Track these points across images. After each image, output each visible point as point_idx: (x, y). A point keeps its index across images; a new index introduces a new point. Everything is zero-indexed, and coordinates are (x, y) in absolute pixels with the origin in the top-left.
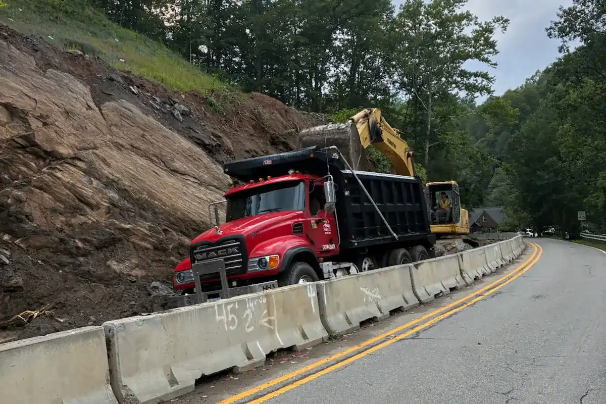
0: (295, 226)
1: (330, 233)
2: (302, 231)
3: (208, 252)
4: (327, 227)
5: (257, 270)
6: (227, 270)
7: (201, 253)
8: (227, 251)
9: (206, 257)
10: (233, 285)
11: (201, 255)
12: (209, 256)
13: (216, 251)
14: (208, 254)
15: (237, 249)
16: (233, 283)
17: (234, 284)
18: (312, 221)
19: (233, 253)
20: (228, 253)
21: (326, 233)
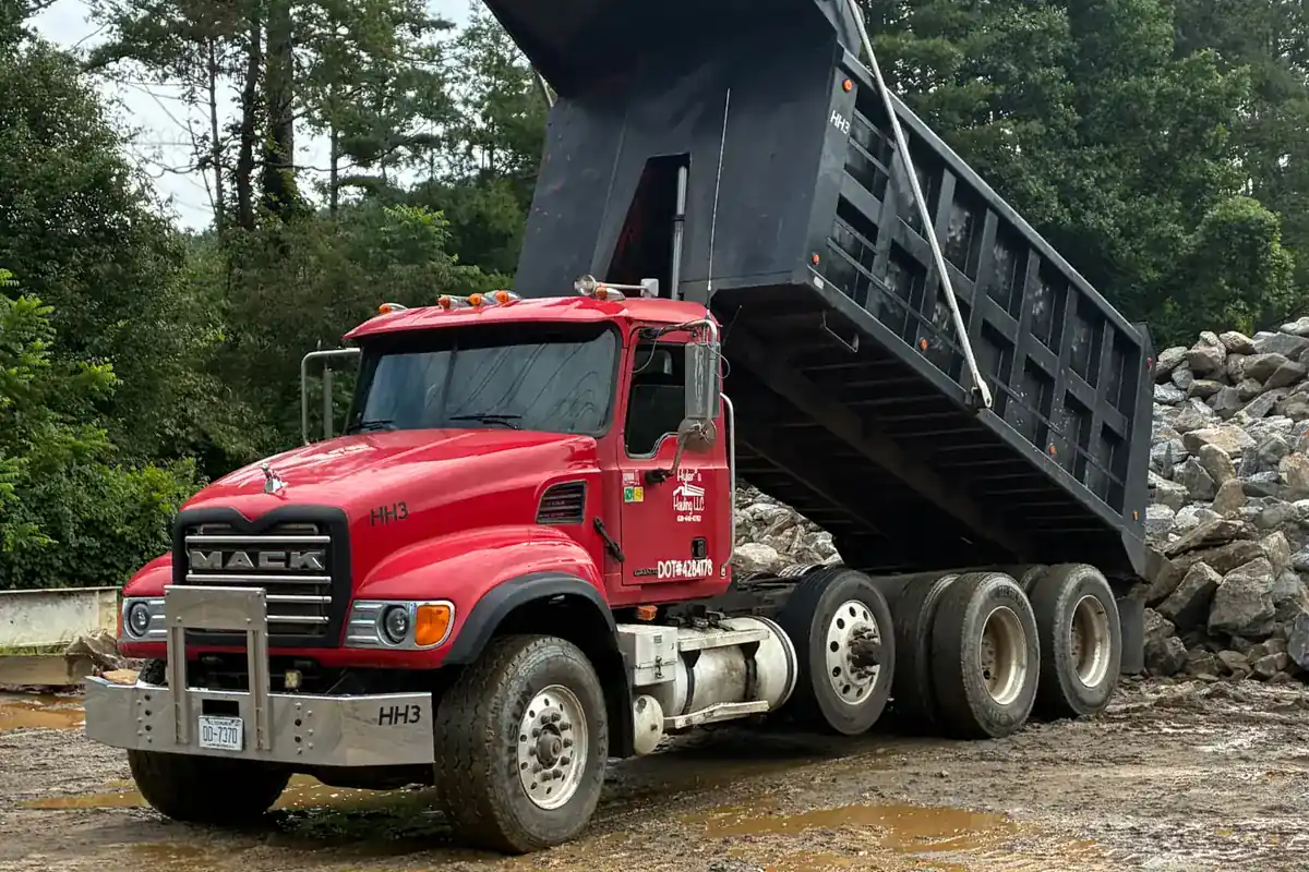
0: (552, 492)
1: (698, 518)
2: (577, 513)
3: (228, 550)
4: (690, 499)
5: (374, 643)
6: (270, 624)
7: (207, 548)
8: (287, 560)
9: (219, 565)
10: (287, 684)
11: (207, 555)
12: (231, 564)
13: (253, 550)
14: (226, 558)
15: (319, 559)
16: (288, 675)
17: (292, 679)
18: (629, 477)
19: (305, 570)
20: (292, 565)
21: (681, 519)
